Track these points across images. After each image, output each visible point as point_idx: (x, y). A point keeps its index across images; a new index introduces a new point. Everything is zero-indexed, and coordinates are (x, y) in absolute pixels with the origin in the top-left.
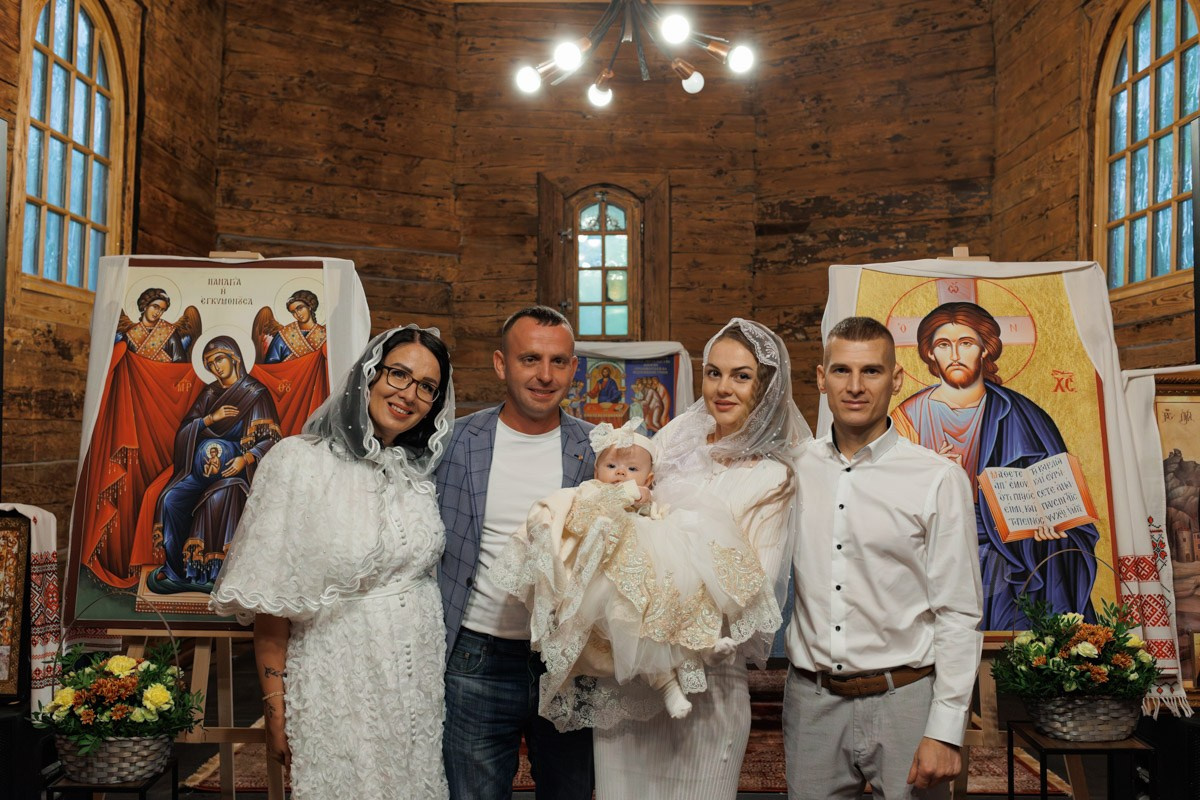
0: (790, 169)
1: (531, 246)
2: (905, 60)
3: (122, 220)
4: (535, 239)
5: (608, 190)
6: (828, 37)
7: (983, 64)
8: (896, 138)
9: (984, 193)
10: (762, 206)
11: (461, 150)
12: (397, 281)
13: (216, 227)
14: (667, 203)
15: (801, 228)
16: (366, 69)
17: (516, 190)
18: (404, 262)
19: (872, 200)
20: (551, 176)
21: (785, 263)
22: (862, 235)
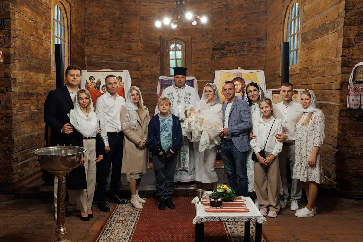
0: (220, 35)
1: (159, 54)
2: (247, 9)
3: (68, 53)
4: (160, 52)
5: (177, 40)
6: (229, 2)
7: (264, 11)
8: (245, 28)
9: (264, 42)
10: (214, 43)
11: (141, 31)
12: (127, 63)
13: (85, 51)
14: (191, 43)
15: (223, 49)
16: (118, 12)
17: (155, 40)
18: (128, 58)
19: (239, 43)
20: (163, 37)
21: (219, 57)
22: (237, 51)
